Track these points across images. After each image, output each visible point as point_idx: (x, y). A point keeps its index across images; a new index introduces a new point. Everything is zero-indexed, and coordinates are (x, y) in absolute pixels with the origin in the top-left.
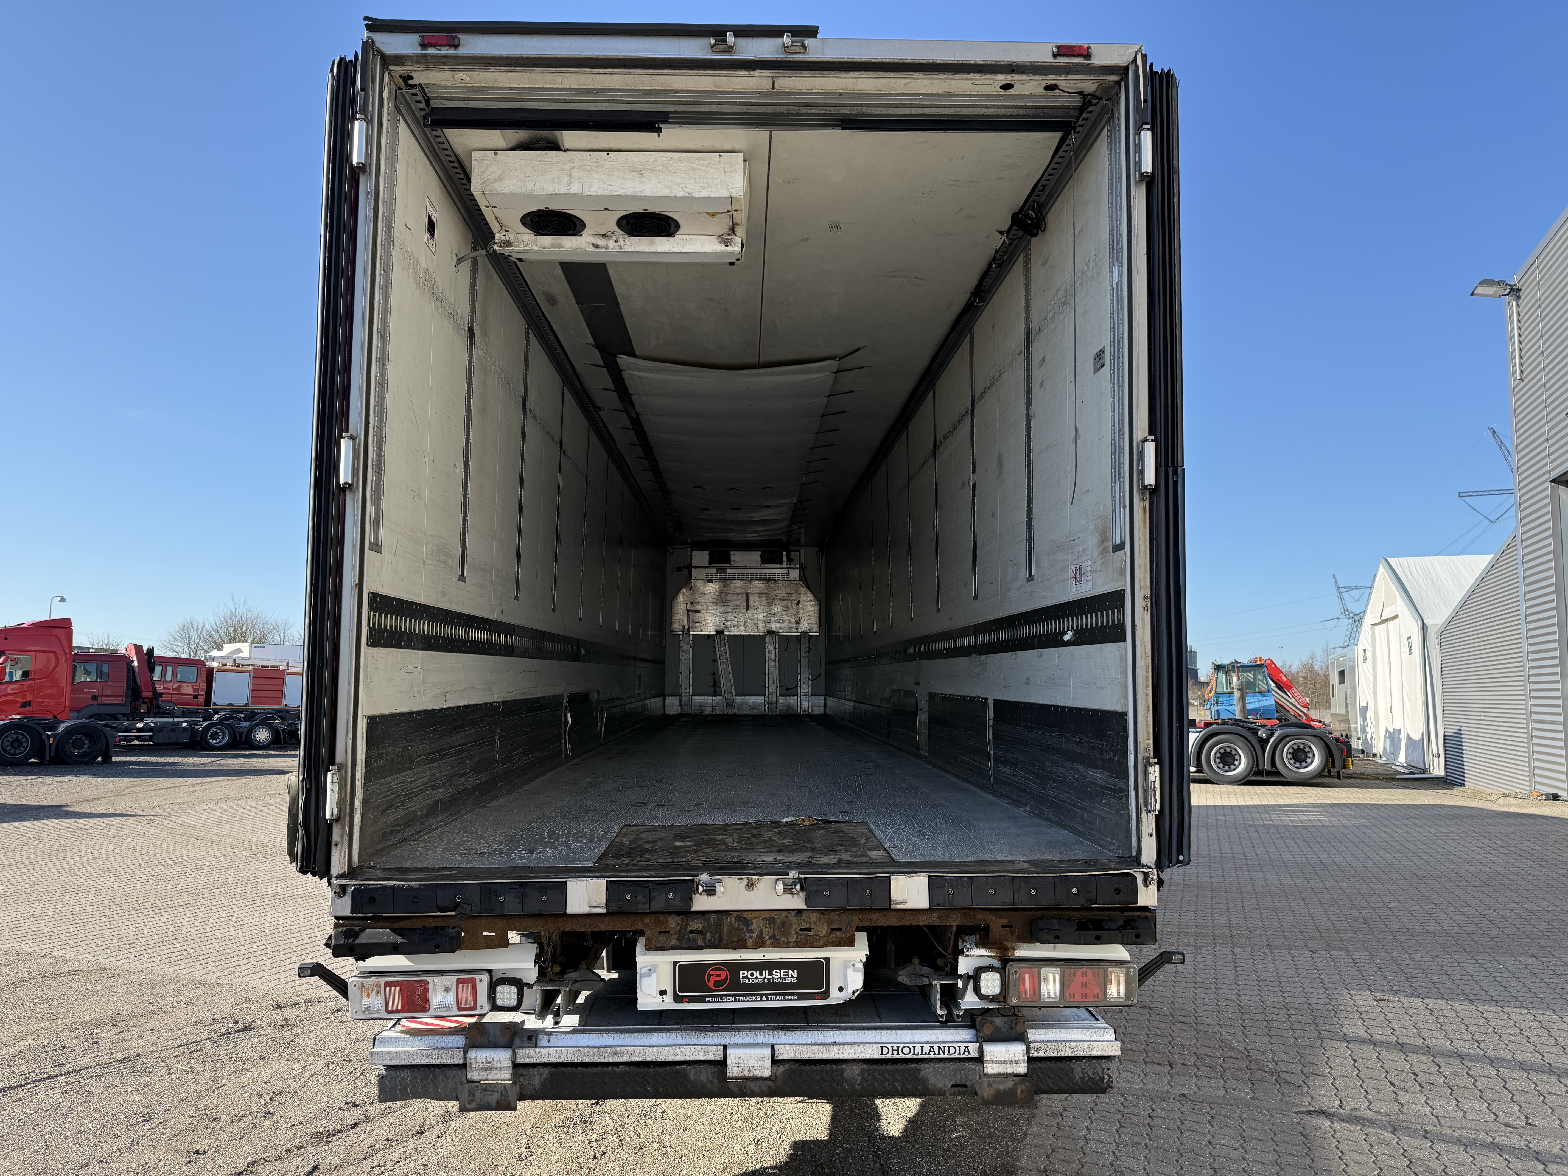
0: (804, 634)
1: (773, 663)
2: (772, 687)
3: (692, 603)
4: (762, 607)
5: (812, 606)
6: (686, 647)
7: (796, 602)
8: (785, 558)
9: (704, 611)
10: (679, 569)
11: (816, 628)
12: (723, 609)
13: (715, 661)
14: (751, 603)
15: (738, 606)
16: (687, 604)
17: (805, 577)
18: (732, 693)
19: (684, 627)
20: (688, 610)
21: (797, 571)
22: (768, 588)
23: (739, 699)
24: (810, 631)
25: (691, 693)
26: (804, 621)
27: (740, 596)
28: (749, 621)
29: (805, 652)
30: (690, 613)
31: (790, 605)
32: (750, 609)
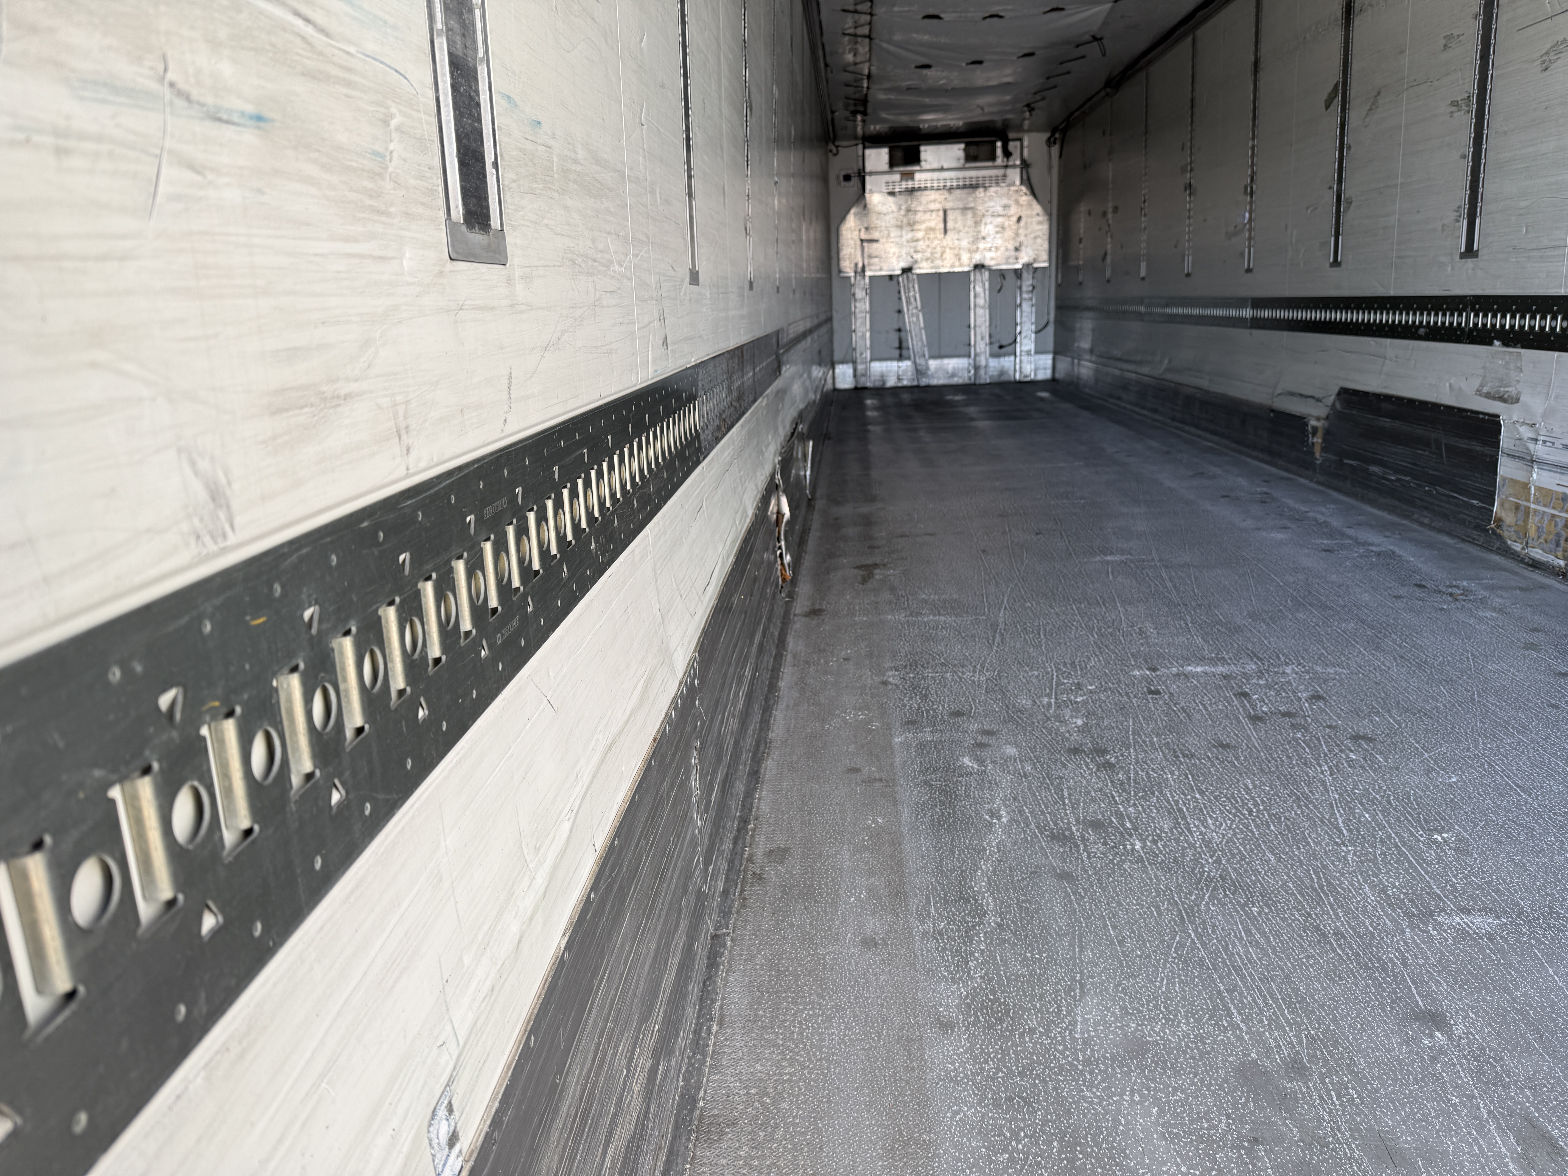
0: (1027, 266)
1: (981, 312)
2: (981, 344)
3: (866, 228)
4: (967, 229)
5: (1040, 223)
6: (860, 294)
7: (1015, 219)
8: (999, 152)
9: (884, 240)
10: (847, 178)
11: (1044, 256)
12: (910, 235)
13: (900, 311)
14: (950, 224)
15: (932, 229)
16: (860, 231)
17: (1029, 179)
18: (924, 356)
19: (856, 265)
20: (862, 241)
21: (1018, 170)
22: (975, 199)
23: (933, 364)
24: (1035, 260)
25: (868, 359)
26: (1026, 247)
27: (934, 215)
28: (948, 250)
29: (1028, 292)
30: (865, 244)
31: (1006, 224)
32: (949, 233)
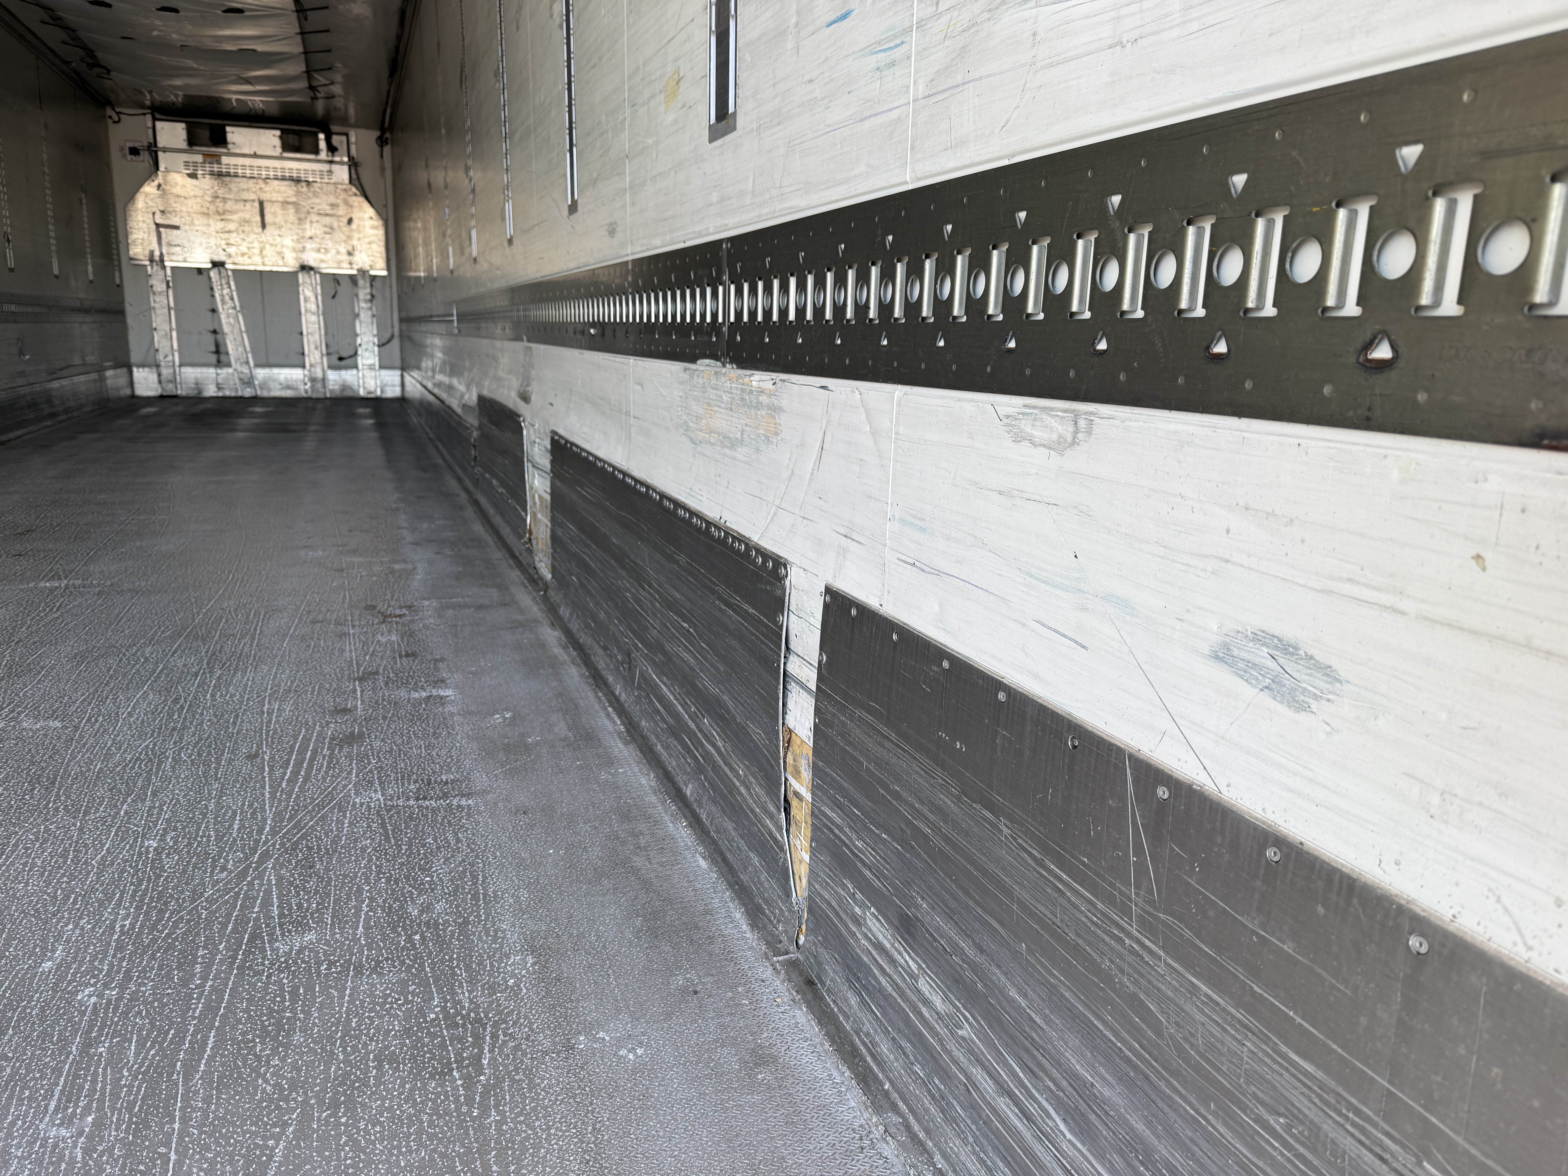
0: (363, 272)
1: (314, 318)
2: (314, 355)
3: (163, 212)
4: (289, 225)
5: (374, 227)
6: (159, 286)
7: (345, 220)
8: (322, 145)
9: (187, 227)
10: (134, 151)
11: (382, 264)
12: (220, 225)
13: (214, 311)
14: (268, 218)
15: (247, 222)
16: (154, 214)
17: (358, 178)
18: (247, 363)
19: (152, 253)
20: (158, 226)
21: (346, 168)
22: (298, 193)
23: (261, 373)
24: (372, 268)
25: (177, 363)
26: (361, 252)
27: (248, 205)
28: (268, 246)
29: (366, 301)
30: (161, 230)
31: (335, 225)
32: (268, 227)
